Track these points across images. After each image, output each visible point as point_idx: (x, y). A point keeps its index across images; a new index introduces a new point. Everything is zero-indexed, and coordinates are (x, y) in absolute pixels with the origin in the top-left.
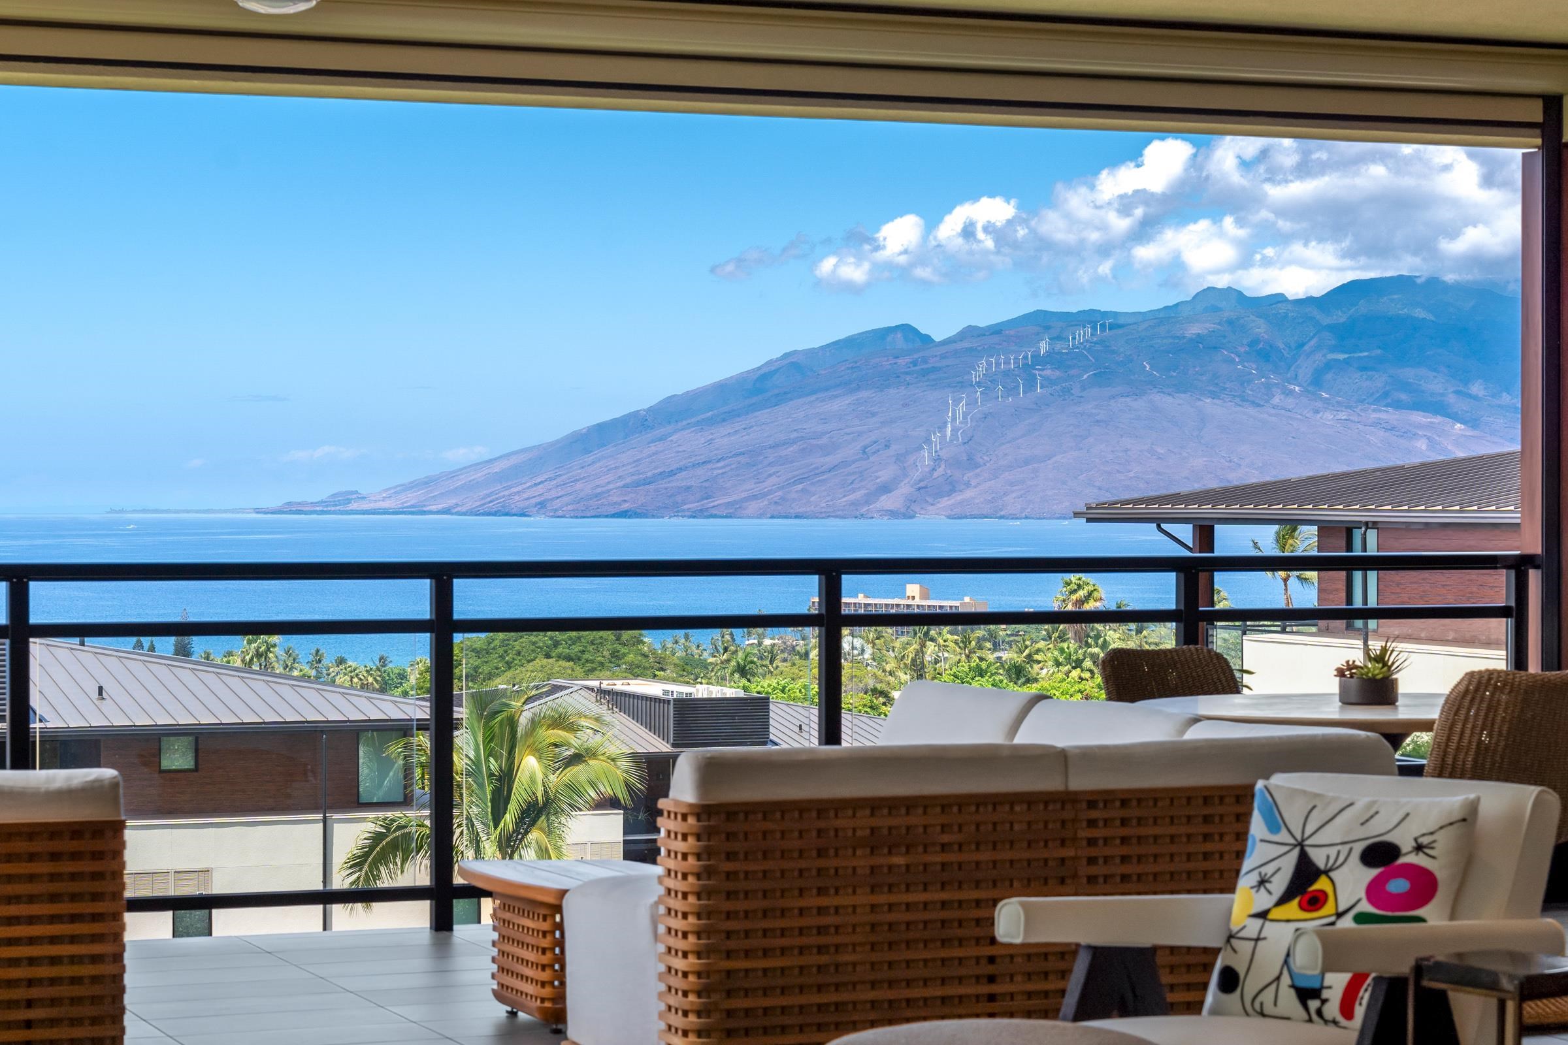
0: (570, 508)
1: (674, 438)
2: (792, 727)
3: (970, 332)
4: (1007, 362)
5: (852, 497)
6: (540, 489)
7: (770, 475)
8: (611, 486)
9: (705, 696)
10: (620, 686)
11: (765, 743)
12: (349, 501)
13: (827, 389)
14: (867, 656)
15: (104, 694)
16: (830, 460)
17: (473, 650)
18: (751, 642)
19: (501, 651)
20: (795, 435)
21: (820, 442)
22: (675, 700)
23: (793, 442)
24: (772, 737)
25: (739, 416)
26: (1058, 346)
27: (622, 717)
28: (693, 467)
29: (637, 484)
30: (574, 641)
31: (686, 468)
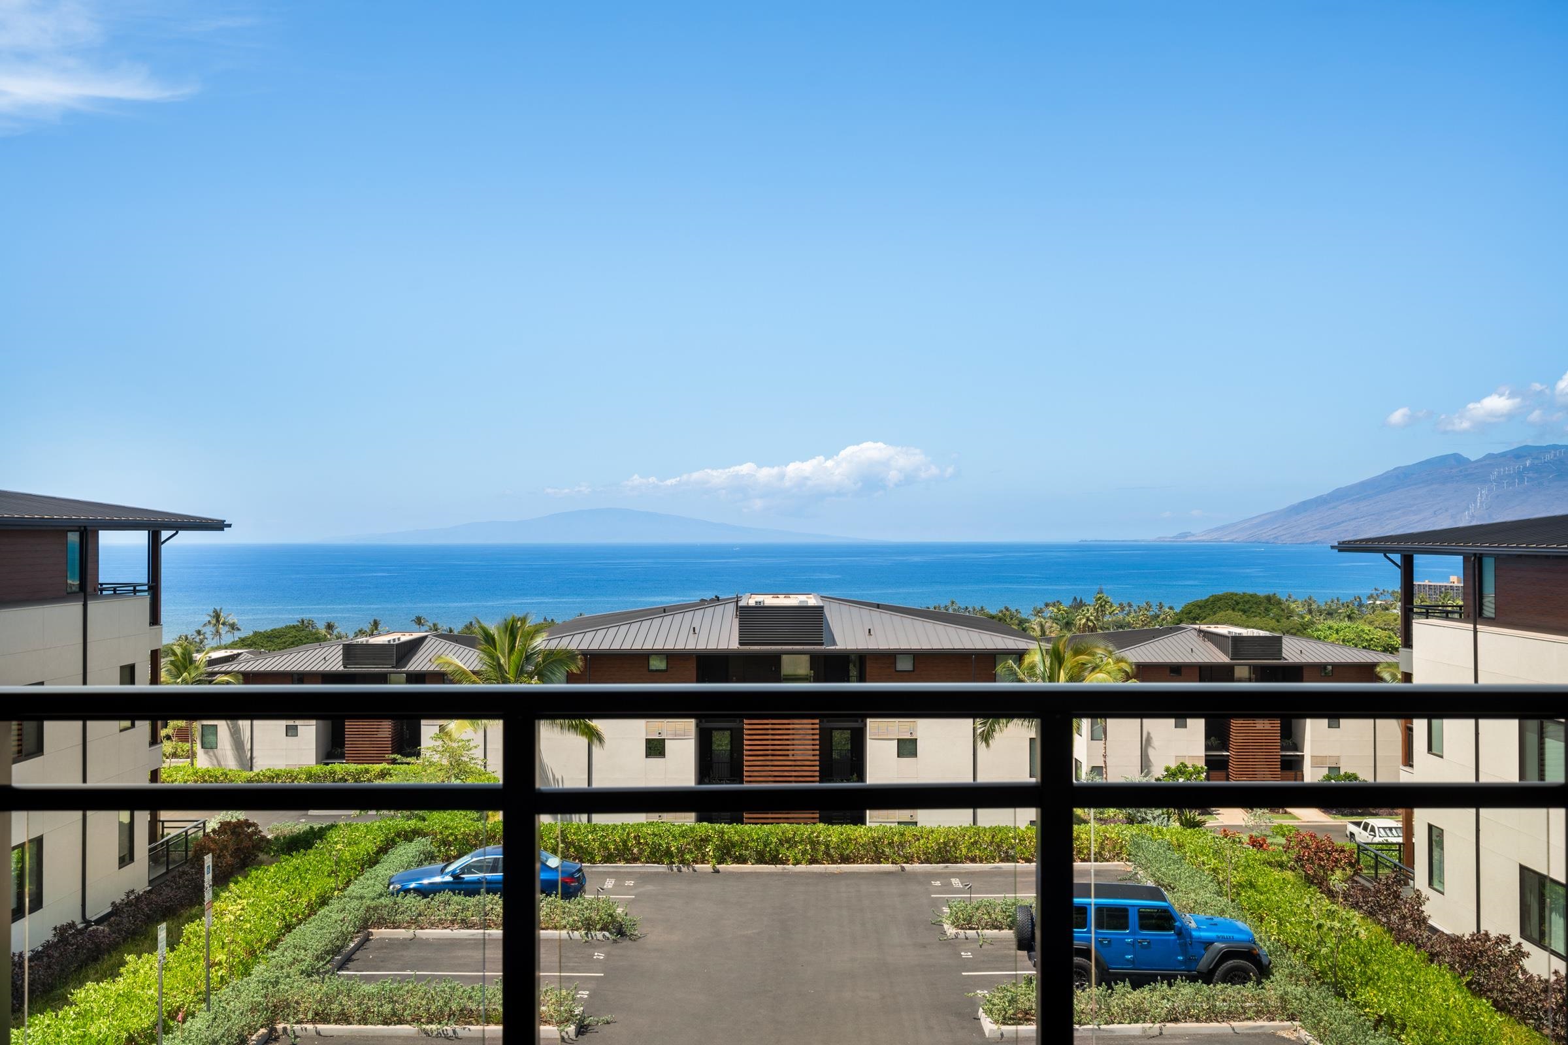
1: (1340, 507)
2: (1296, 651)
3: (1490, 456)
4: (1509, 470)
6: (1275, 531)
9: (1249, 635)
10: (1213, 629)
11: (1280, 659)
12: (1187, 536)
13: (1417, 484)
15: (871, 632)
16: (1417, 517)
17: (1198, 606)
18: (1371, 602)
19: (1211, 606)
22: (1231, 636)
24: (1284, 655)
26: (1536, 462)
27: (1209, 644)
28: (1349, 520)
29: (1322, 529)
30: (1247, 602)
31: (1346, 521)
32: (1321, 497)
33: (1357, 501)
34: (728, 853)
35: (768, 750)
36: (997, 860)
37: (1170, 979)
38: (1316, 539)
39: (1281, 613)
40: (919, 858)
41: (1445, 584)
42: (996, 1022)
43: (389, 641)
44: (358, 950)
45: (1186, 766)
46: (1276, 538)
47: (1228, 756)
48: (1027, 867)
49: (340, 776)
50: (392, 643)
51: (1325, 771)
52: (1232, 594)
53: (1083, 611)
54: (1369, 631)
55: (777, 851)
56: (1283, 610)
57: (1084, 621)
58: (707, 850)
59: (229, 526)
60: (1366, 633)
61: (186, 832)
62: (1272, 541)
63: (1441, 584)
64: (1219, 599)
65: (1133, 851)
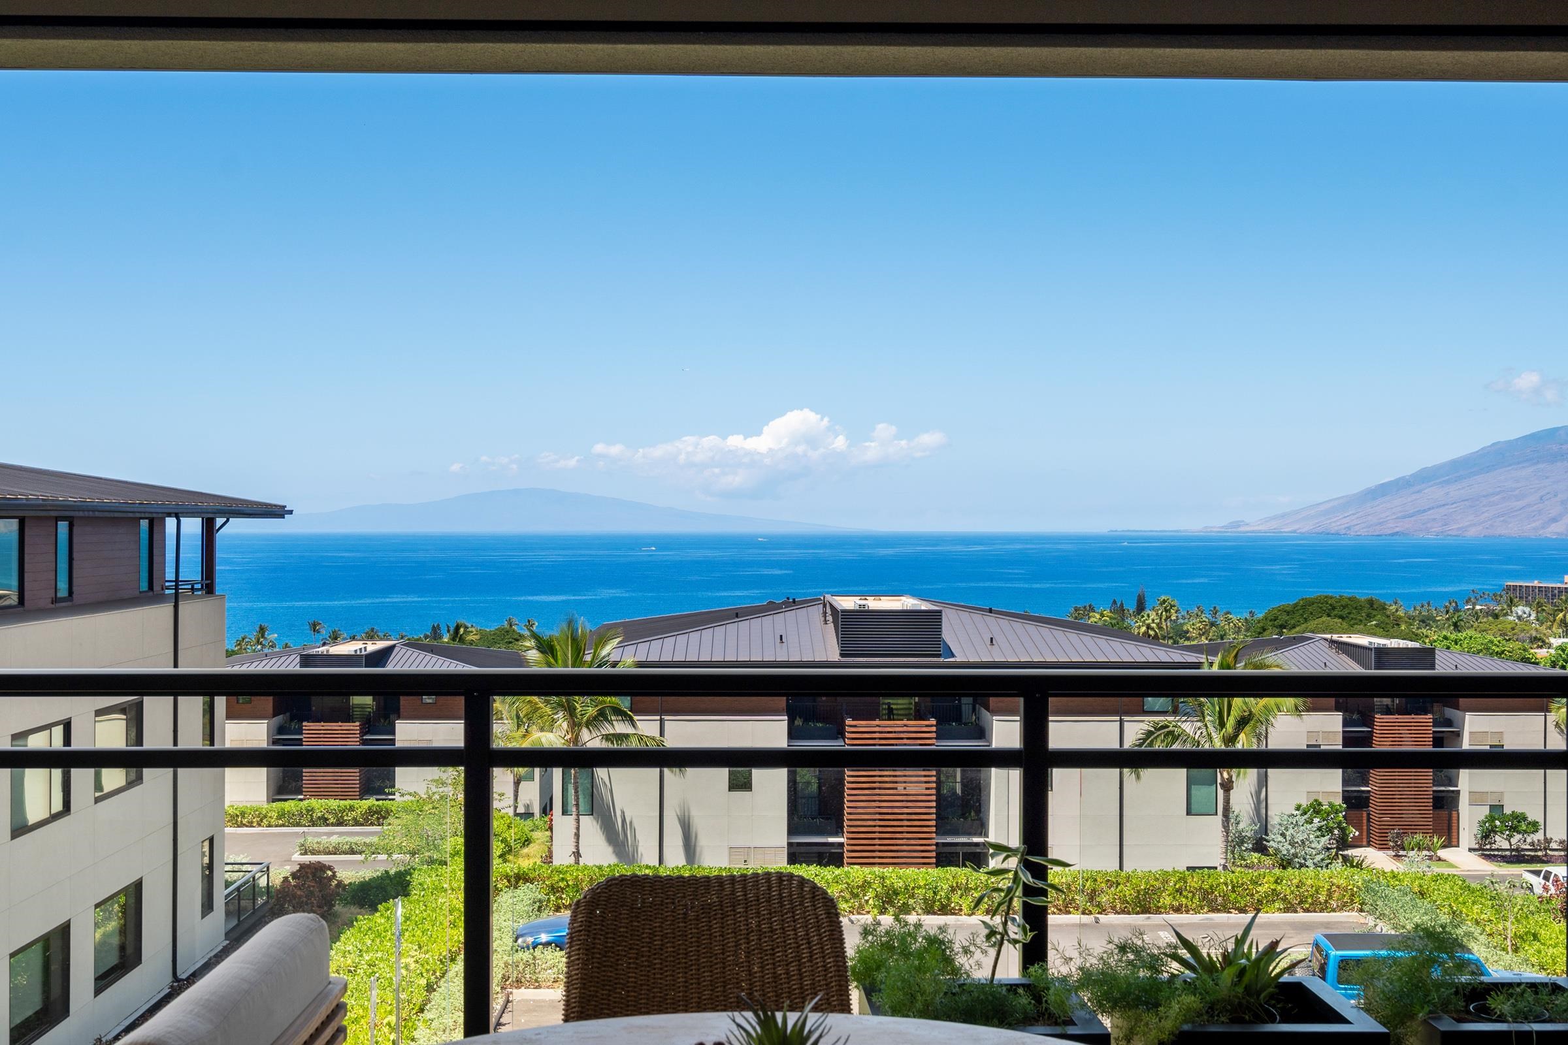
0: (1365, 530)
1: (1425, 491)
2: (1451, 665)
5: (1534, 525)
6: (1347, 520)
7: (1483, 513)
8: (1389, 518)
9: (1396, 646)
10: (1345, 638)
12: (1239, 526)
13: (1519, 463)
14: (1532, 618)
15: (994, 642)
16: (1520, 504)
18: (1469, 607)
19: (1301, 612)
20: (1498, 489)
21: (1514, 493)
22: (1375, 648)
23: (1498, 493)
25: (1465, 478)
27: (1344, 657)
28: (1437, 507)
29: (1404, 517)
30: (1344, 607)
31: (1433, 508)
32: (1403, 478)
33: (1448, 482)
34: (890, 902)
35: (875, 782)
36: (1206, 909)
38: (1397, 529)
39: (1387, 620)
40: (1113, 908)
41: (1559, 585)
43: (356, 651)
44: (503, 1012)
45: (1320, 804)
46: (1349, 528)
47: (1369, 791)
48: (1243, 918)
49: (319, 814)
50: (358, 653)
51: (1486, 811)
52: (1326, 597)
53: (1143, 617)
54: (1499, 642)
55: (949, 899)
56: (1388, 617)
57: (1144, 629)
58: (866, 898)
59: (291, 512)
60: (1495, 645)
61: (254, 878)
62: (1344, 532)
63: (1554, 585)
64: (1311, 603)
65: (1369, 900)
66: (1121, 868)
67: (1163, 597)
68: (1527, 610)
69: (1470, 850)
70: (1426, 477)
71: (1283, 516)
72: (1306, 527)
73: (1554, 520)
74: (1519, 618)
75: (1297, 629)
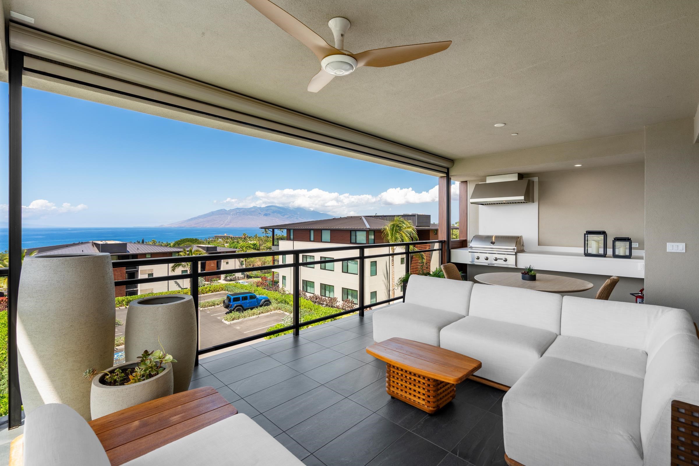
1: (200, 219)
4: (234, 213)
5: (218, 225)
7: (210, 223)
13: (216, 215)
15: (138, 249)
16: (216, 222)
22: (206, 247)
23: (212, 220)
25: (207, 217)
29: (196, 224)
30: (193, 240)
31: (201, 222)
33: (203, 218)
37: (257, 307)
42: (229, 321)
46: (185, 226)
56: (199, 241)
63: (224, 236)
64: (184, 240)
65: (226, 289)
66: (168, 290)
67: (153, 240)
68: (221, 240)
69: (223, 280)
70: (199, 217)
71: (172, 224)
72: (176, 226)
73: (222, 225)
74: (220, 241)
75: (182, 244)
